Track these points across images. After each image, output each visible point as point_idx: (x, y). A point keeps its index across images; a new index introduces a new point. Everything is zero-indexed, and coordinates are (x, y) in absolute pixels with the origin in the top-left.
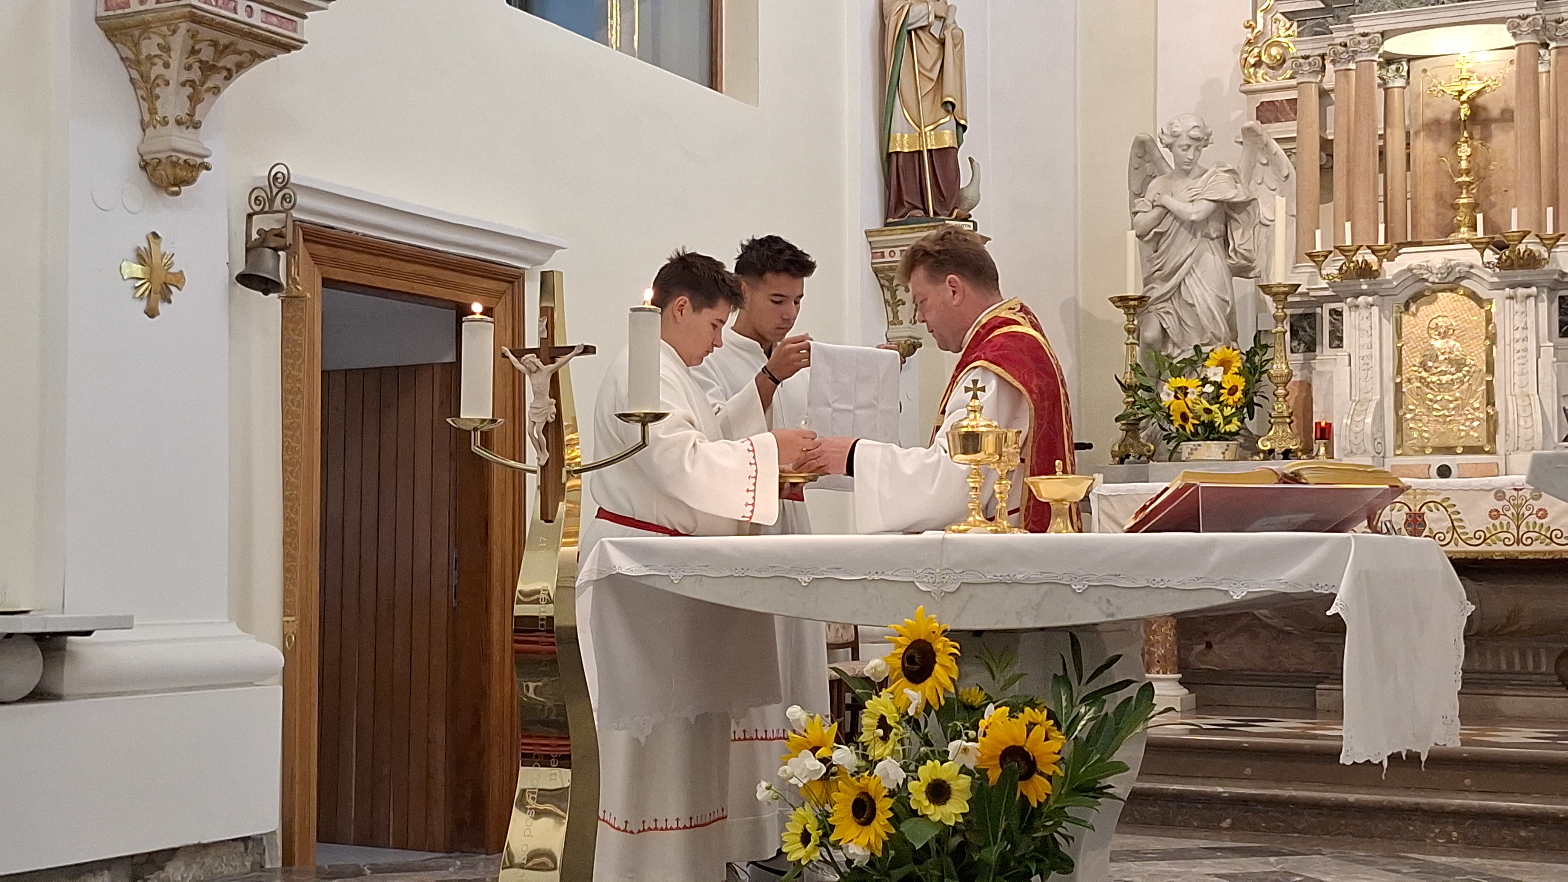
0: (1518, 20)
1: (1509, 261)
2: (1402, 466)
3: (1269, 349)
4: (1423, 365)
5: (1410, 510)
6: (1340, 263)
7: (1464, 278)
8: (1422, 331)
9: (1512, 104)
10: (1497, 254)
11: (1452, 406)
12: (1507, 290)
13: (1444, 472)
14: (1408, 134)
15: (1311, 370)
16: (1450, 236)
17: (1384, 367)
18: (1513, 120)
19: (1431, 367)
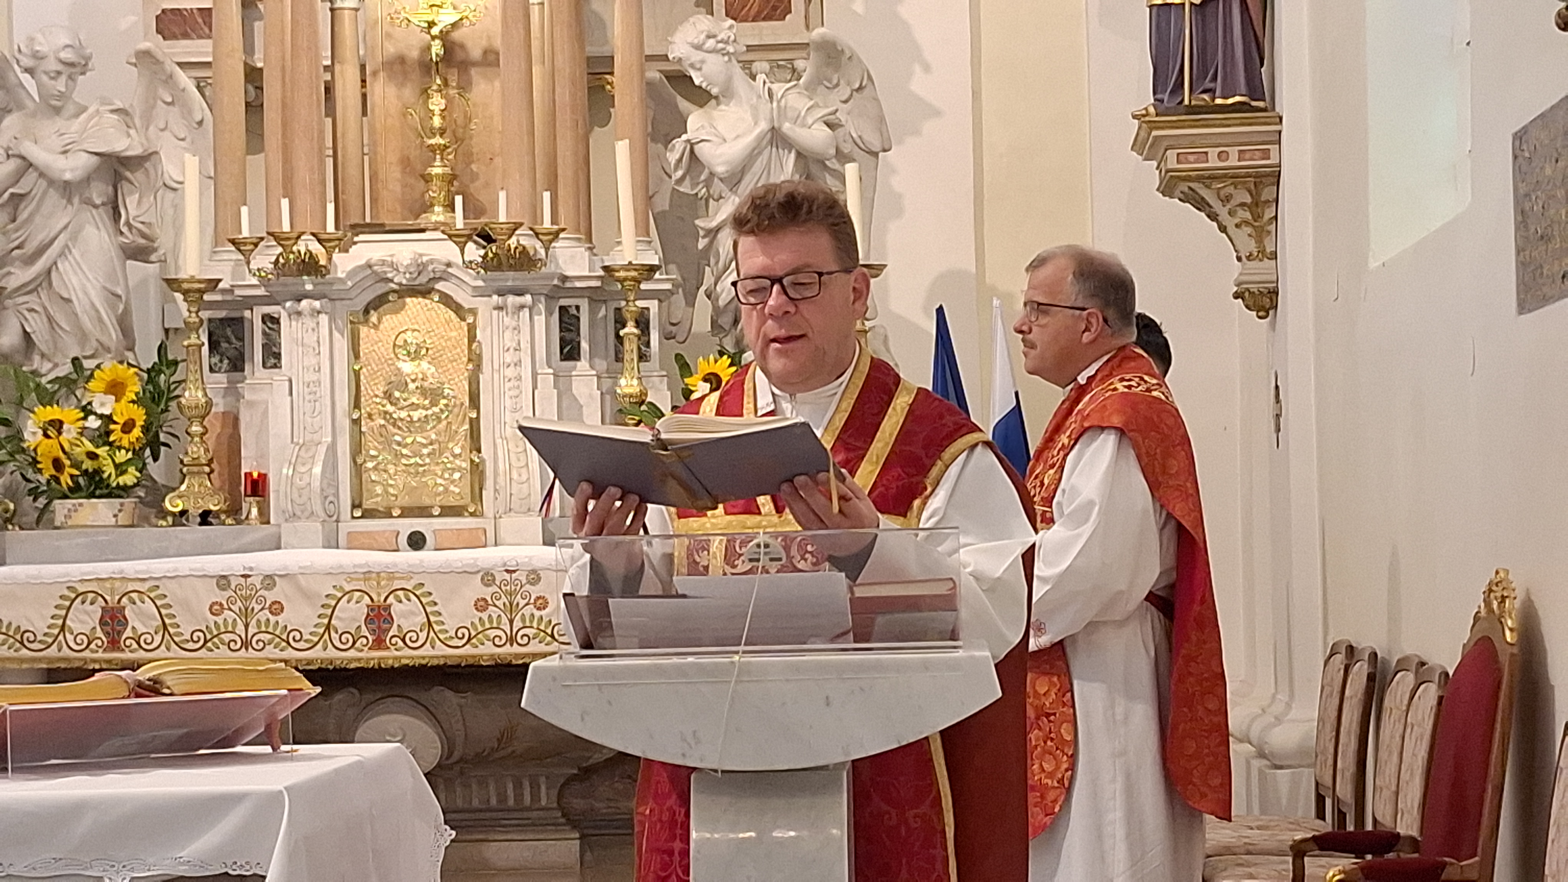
1: (497, 259)
2: (361, 533)
3: (179, 367)
4: (388, 395)
5: (372, 600)
6: (275, 255)
7: (440, 279)
8: (386, 350)
9: (498, 43)
10: (482, 249)
11: (425, 451)
12: (495, 297)
13: (417, 541)
14: (363, 69)
15: (239, 396)
16: (422, 222)
17: (337, 397)
18: (499, 65)
19: (398, 399)
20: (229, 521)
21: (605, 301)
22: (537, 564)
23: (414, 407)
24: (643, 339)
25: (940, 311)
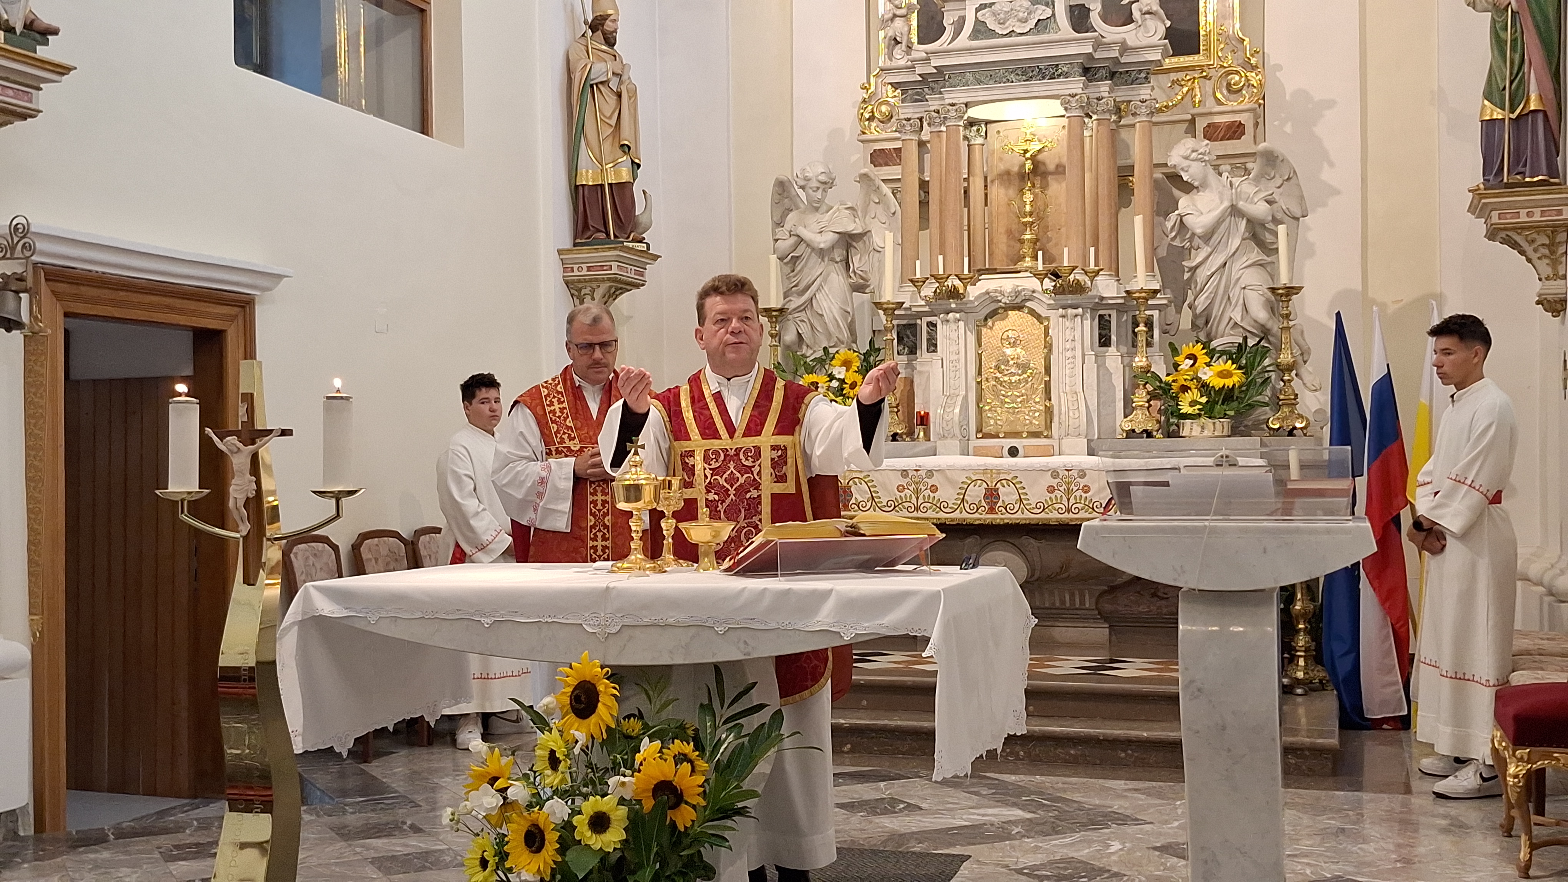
0: (1069, 98)
1: (1062, 288)
2: (982, 447)
3: (881, 352)
4: (997, 368)
6: (935, 287)
7: (1029, 300)
9: (1065, 161)
10: (1053, 282)
11: (1019, 400)
12: (1060, 310)
13: (1013, 452)
14: (986, 181)
15: (914, 369)
16: (1018, 267)
17: (968, 370)
18: (1064, 173)
19: (1003, 370)
20: (908, 439)
21: (1126, 312)
22: (1084, 466)
23: (1013, 374)
24: (1150, 333)
25: (1338, 314)
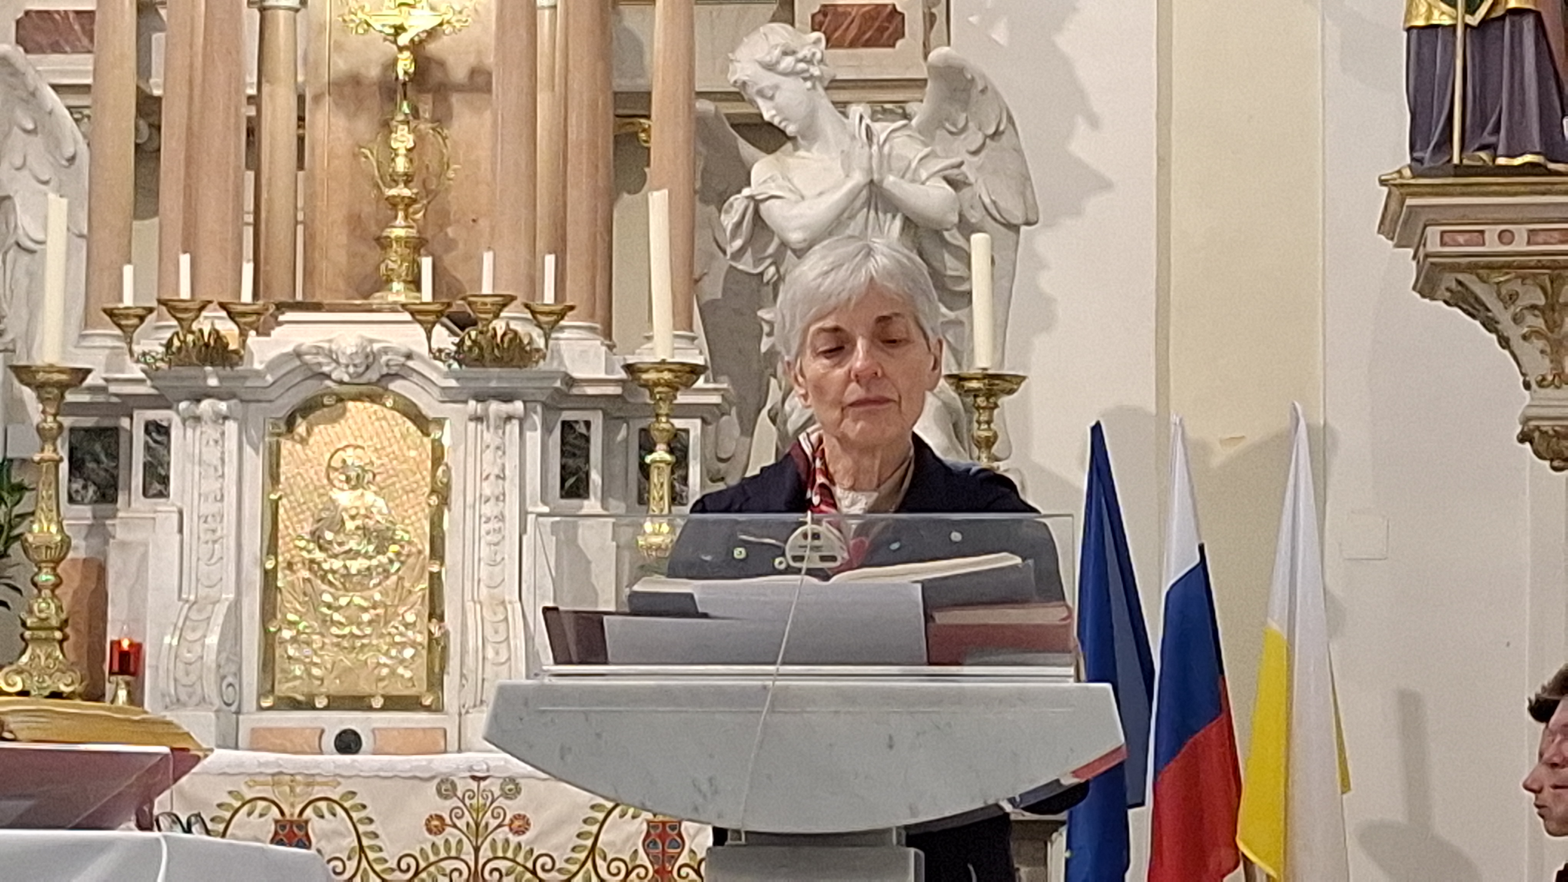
1: (476, 350)
2: (270, 730)
3: (27, 494)
4: (316, 537)
5: (282, 813)
6: (168, 334)
7: (396, 376)
8: (316, 473)
9: (490, 60)
10: (455, 334)
11: (366, 617)
12: (472, 403)
13: (348, 742)
14: (301, 99)
15: (107, 538)
16: (375, 296)
17: (245, 539)
18: (489, 91)
19: (330, 542)
21: (626, 415)
23: (354, 555)
24: (679, 469)
